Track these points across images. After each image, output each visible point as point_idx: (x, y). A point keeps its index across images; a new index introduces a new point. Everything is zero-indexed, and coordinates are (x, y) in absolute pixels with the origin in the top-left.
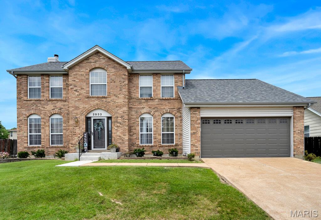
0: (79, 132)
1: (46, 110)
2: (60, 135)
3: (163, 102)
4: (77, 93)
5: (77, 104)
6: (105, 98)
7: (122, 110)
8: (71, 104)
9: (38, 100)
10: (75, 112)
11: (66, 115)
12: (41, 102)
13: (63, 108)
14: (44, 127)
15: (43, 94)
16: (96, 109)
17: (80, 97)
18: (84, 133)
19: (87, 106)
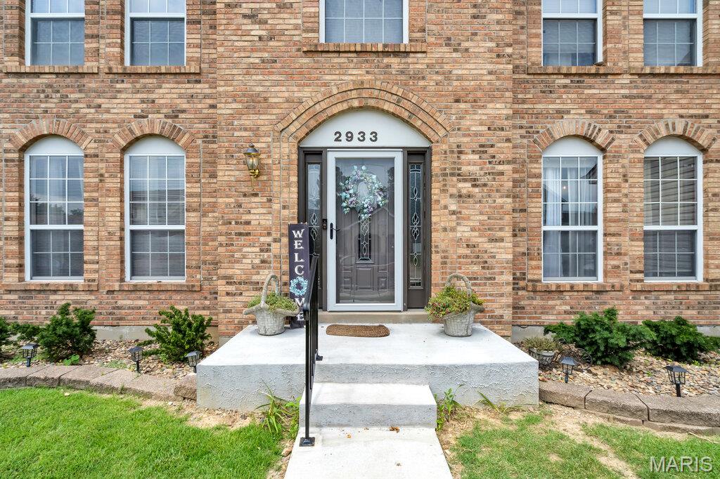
0: (267, 221)
1: (105, 116)
2: (173, 233)
3: (655, 87)
4: (257, 31)
5: (257, 85)
6: (396, 53)
7: (481, 114)
8: (228, 82)
9: (68, 74)
10: (247, 121)
11: (199, 142)
12: (85, 80)
13: (183, 111)
14: (95, 194)
15: (95, 45)
16: (351, 110)
17: (272, 50)
18: (292, 228)
19: (306, 93)
